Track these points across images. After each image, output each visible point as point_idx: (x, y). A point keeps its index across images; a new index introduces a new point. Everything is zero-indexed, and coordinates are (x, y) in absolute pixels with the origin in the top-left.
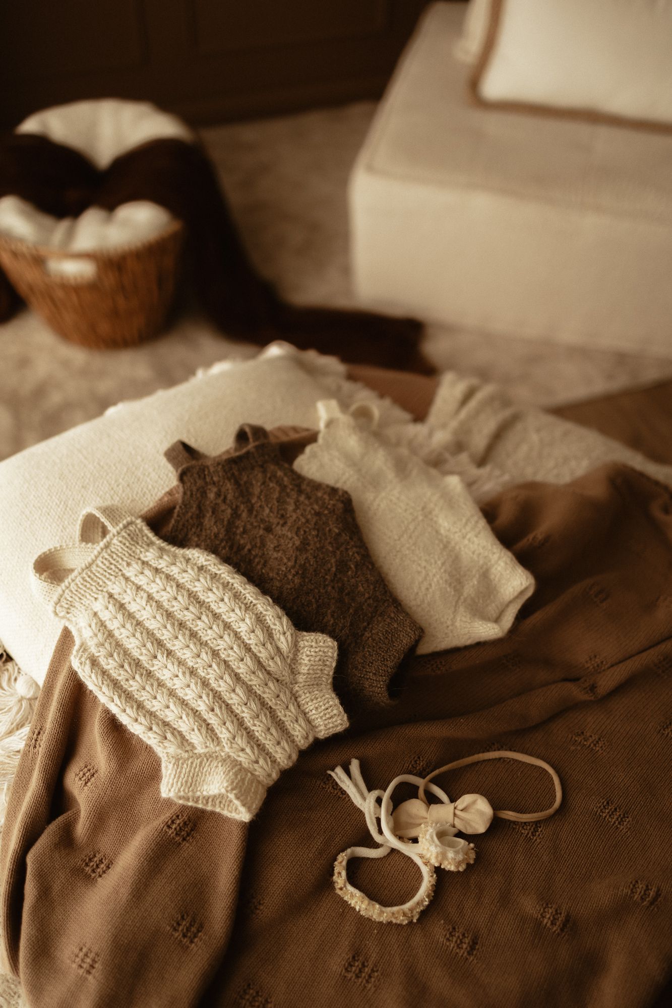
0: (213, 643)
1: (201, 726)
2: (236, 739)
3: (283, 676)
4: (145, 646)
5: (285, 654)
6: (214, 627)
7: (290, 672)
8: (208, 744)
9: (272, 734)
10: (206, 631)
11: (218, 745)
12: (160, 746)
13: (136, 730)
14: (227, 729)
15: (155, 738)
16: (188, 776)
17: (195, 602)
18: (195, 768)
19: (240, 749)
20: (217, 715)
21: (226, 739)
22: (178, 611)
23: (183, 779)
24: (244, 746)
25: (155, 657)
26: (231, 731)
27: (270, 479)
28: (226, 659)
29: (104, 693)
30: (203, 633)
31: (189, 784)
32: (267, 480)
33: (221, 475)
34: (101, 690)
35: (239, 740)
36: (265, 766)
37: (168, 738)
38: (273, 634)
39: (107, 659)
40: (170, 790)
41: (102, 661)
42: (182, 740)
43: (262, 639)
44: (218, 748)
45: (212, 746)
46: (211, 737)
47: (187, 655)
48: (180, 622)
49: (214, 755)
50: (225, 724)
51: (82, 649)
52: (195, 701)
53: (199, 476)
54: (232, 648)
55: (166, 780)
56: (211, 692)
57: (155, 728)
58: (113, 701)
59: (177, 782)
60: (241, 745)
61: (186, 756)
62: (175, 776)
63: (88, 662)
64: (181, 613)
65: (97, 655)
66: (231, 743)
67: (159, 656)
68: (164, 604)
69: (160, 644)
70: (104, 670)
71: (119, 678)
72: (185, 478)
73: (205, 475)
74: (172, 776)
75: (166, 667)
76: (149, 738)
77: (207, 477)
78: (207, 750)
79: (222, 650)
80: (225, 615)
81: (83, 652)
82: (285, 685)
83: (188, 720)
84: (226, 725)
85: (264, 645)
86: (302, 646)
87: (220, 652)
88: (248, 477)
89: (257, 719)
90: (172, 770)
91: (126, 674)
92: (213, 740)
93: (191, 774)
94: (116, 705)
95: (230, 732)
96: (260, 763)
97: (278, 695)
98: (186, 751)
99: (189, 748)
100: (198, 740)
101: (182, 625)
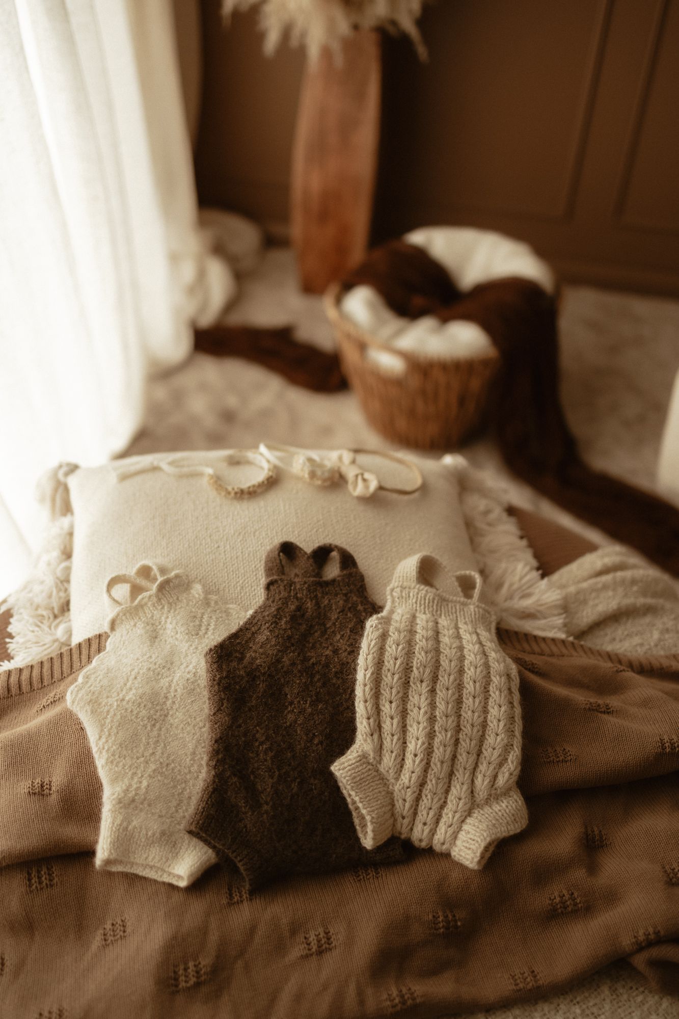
0: (464, 721)
1: (400, 756)
2: (408, 790)
3: (478, 794)
4: (425, 667)
5: (496, 786)
6: (476, 714)
7: (486, 797)
8: (390, 771)
9: (428, 814)
10: (469, 709)
11: (395, 779)
12: (363, 736)
13: (359, 707)
14: (411, 777)
15: (365, 727)
16: (359, 775)
17: (483, 684)
18: (368, 776)
19: (404, 797)
20: (414, 762)
21: (402, 782)
22: (468, 676)
23: (355, 773)
24: (408, 800)
25: (422, 681)
26: (412, 782)
27: (350, 608)
28: (460, 740)
29: (367, 659)
30: (465, 708)
31: (355, 780)
32: (347, 609)
33: (304, 594)
34: (367, 655)
35: (409, 792)
36: (404, 826)
37: (374, 737)
38: (503, 765)
39: (394, 643)
40: (339, 770)
41: (390, 641)
42: (380, 749)
43: (492, 759)
44: (393, 781)
45: (392, 775)
46: (397, 769)
47: (441, 706)
48: (461, 683)
49: (385, 780)
50: (413, 772)
51: (386, 620)
52: (411, 737)
53: (285, 589)
54: (471, 740)
55: (344, 760)
56: (427, 744)
57: (372, 720)
58: (366, 671)
59: (349, 770)
60: (407, 796)
61: (371, 761)
62: (353, 764)
63: (381, 630)
64: (469, 679)
65: (390, 634)
66: (403, 788)
67: (424, 684)
68: (466, 661)
69: (435, 679)
70: (383, 647)
71: (386, 663)
72: (271, 587)
73: (291, 590)
74: (350, 762)
75: (420, 695)
76: (362, 723)
77: (292, 591)
78: (385, 773)
79: (464, 733)
80: (491, 716)
81: (384, 622)
82: (473, 801)
83: (396, 743)
84: (413, 774)
85: (489, 764)
86: (511, 794)
87: (461, 732)
88: (329, 601)
89: (432, 794)
90: (354, 758)
91: (393, 665)
92: (396, 773)
93: (362, 776)
94: (365, 675)
95: (410, 781)
96: (405, 821)
97: (460, 799)
98: (374, 758)
99: (378, 758)
100: (388, 761)
101: (460, 687)
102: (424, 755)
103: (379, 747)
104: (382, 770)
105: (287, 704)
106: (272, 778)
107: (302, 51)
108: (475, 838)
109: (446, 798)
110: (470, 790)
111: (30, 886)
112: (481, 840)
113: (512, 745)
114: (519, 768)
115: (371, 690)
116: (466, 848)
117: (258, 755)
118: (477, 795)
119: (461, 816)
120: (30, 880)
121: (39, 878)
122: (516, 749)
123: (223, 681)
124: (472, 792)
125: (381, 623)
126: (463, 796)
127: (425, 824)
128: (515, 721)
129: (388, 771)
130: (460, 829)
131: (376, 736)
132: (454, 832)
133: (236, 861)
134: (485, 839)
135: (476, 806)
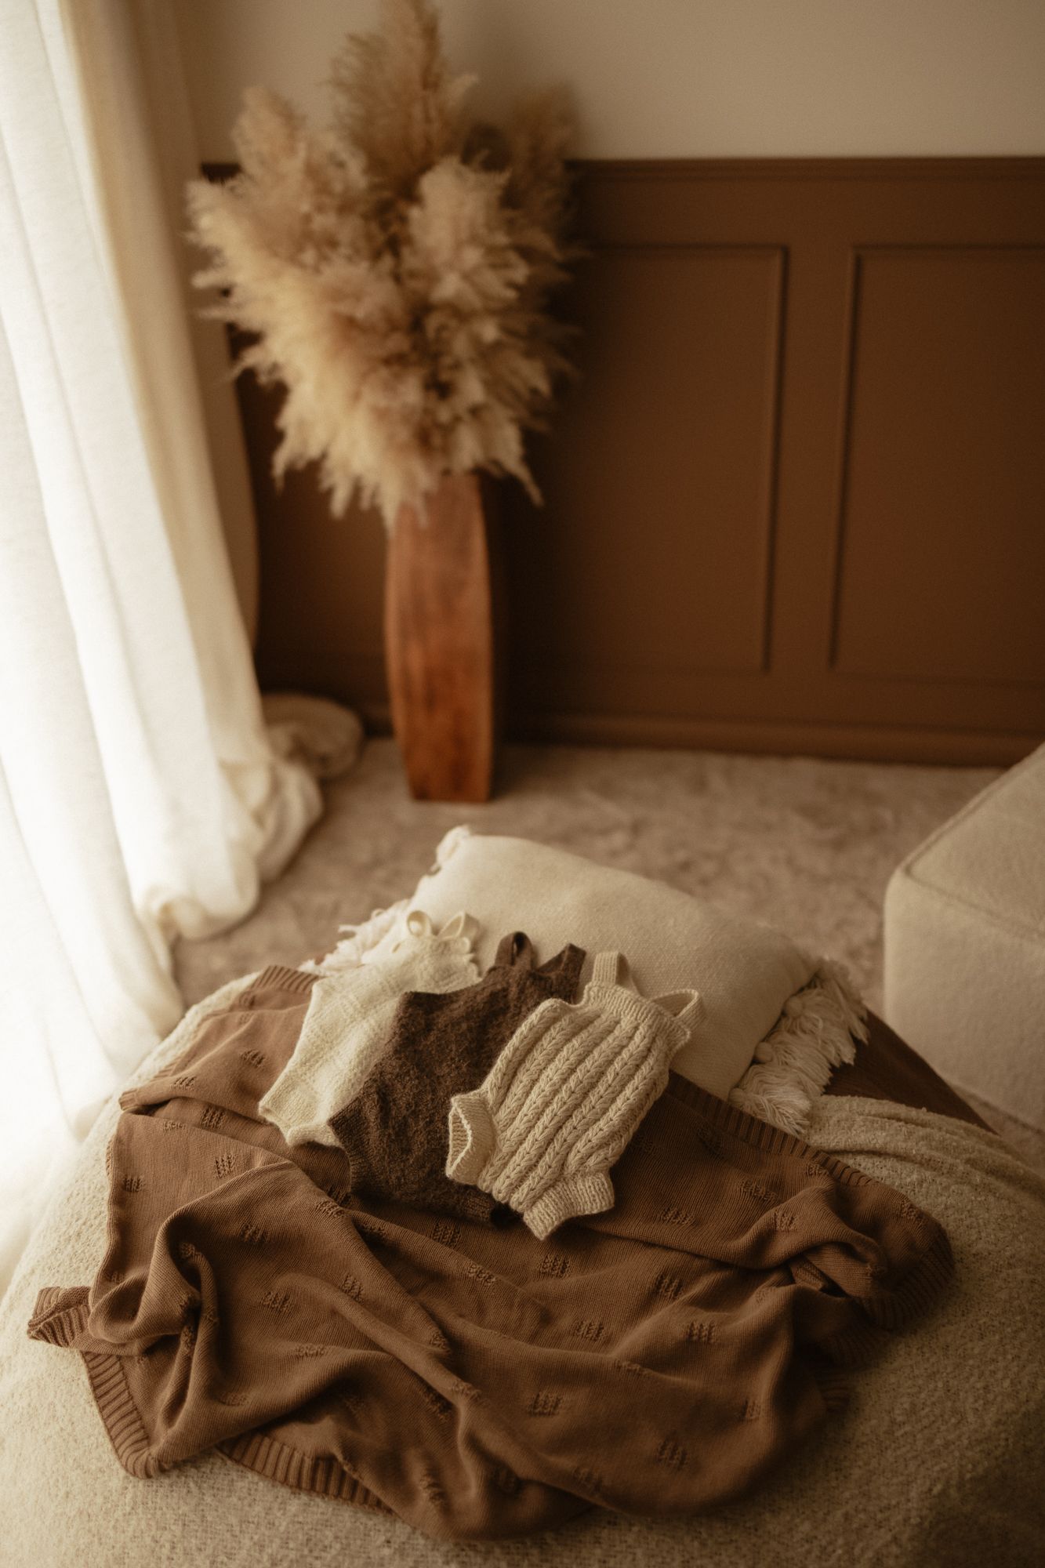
0: (587, 1102)
1: (514, 1112)
5: (587, 1164)
6: (602, 1100)
7: (574, 1172)
8: (500, 1123)
10: (598, 1094)
11: (502, 1129)
12: (490, 1085)
14: (514, 1132)
15: (498, 1081)
17: (624, 1079)
19: (501, 1149)
20: (523, 1121)
21: (507, 1134)
22: (614, 1068)
24: (504, 1152)
25: (567, 1060)
26: (513, 1136)
28: (573, 1115)
30: (595, 1092)
36: (489, 1174)
38: (604, 1148)
40: (456, 1103)
42: (500, 1102)
44: (500, 1130)
46: (507, 1123)
47: (572, 1083)
48: (605, 1071)
49: (493, 1127)
50: (518, 1128)
52: (530, 1100)
53: (503, 975)
54: (584, 1119)
55: (464, 1097)
56: (541, 1109)
57: (505, 1078)
61: (488, 1107)
62: (471, 1103)
63: (557, 1014)
64: (613, 1071)
67: (568, 1062)
68: (620, 1056)
69: (580, 1062)
70: (549, 1028)
71: (543, 1039)
72: (493, 972)
74: (469, 1101)
75: (558, 1070)
76: (496, 1075)
79: (581, 1111)
82: (560, 1174)
83: (515, 1101)
85: (589, 1142)
86: (600, 1176)
87: (579, 1109)
90: (474, 1100)
91: (547, 1043)
97: (550, 1167)
98: (492, 1109)
99: (495, 1109)
100: (503, 1114)
101: (601, 1074)
102: (533, 1118)
103: (501, 1100)
104: (494, 1120)
105: (449, 1058)
106: (407, 1110)
107: (375, 512)
108: (551, 1214)
109: (537, 1162)
110: (562, 1162)
111: (203, 1120)
112: (556, 1218)
113: (621, 1136)
114: (617, 1158)
115: (520, 1056)
116: (541, 1219)
117: (404, 1088)
118: (566, 1169)
119: (546, 1183)
120: (205, 1116)
121: (212, 1118)
122: (623, 1141)
123: (404, 1020)
124: (563, 1165)
125: (561, 1009)
126: (554, 1165)
127: (508, 1177)
128: (636, 1120)
129: (498, 1123)
130: (540, 1197)
131: (502, 1091)
132: (534, 1196)
133: (351, 1163)
134: (560, 1217)
135: (562, 1179)
